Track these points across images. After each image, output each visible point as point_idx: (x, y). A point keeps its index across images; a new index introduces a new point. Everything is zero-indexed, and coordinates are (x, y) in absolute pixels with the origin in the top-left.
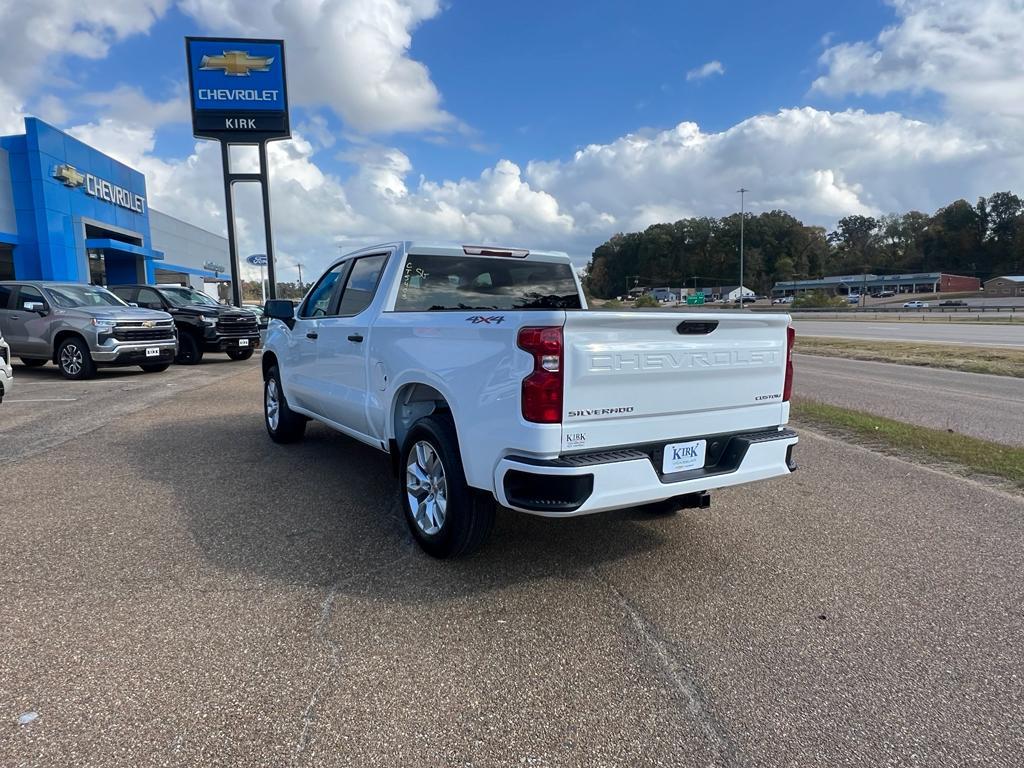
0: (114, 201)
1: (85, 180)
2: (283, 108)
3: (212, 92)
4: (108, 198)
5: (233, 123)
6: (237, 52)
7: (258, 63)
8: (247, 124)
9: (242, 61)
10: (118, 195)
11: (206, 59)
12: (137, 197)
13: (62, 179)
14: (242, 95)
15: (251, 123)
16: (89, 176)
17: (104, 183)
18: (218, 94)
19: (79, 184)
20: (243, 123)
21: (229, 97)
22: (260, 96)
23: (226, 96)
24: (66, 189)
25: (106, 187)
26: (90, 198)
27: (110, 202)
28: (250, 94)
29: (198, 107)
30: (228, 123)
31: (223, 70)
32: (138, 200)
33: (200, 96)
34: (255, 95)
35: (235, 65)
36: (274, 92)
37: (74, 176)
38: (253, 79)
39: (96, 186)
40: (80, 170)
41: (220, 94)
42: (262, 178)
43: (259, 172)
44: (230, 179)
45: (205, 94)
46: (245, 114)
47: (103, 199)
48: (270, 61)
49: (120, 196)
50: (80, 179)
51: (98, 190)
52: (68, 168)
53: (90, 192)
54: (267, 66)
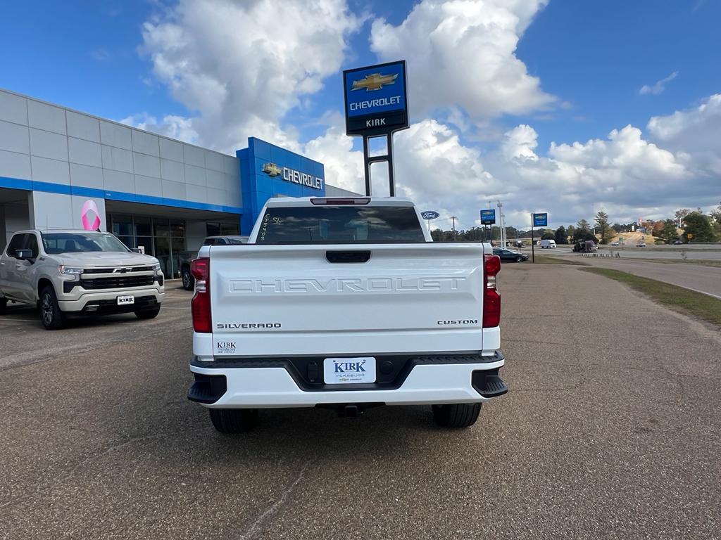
0: (301, 183)
1: (283, 171)
2: (404, 107)
3: (358, 104)
4: (297, 182)
5: (371, 123)
6: (374, 75)
7: (388, 79)
8: (380, 122)
9: (378, 79)
10: (304, 178)
11: (355, 83)
12: (317, 179)
13: (268, 172)
14: (377, 103)
15: (382, 121)
16: (285, 169)
17: (295, 172)
18: (362, 105)
19: (278, 174)
20: (377, 121)
21: (369, 106)
22: (389, 101)
23: (367, 106)
24: (270, 178)
25: (296, 174)
26: (285, 182)
27: (299, 183)
28: (382, 102)
29: (350, 115)
30: (368, 123)
31: (366, 88)
32: (318, 181)
33: (351, 109)
34: (385, 102)
35: (373, 84)
36: (398, 97)
37: (275, 170)
38: (386, 91)
39: (289, 175)
40: (279, 166)
42: (389, 158)
43: (387, 154)
44: (368, 161)
45: (354, 106)
46: (379, 116)
47: (294, 182)
48: (396, 76)
49: (306, 179)
50: (279, 171)
51: (291, 177)
52: (271, 165)
53: (285, 178)
54: (394, 80)
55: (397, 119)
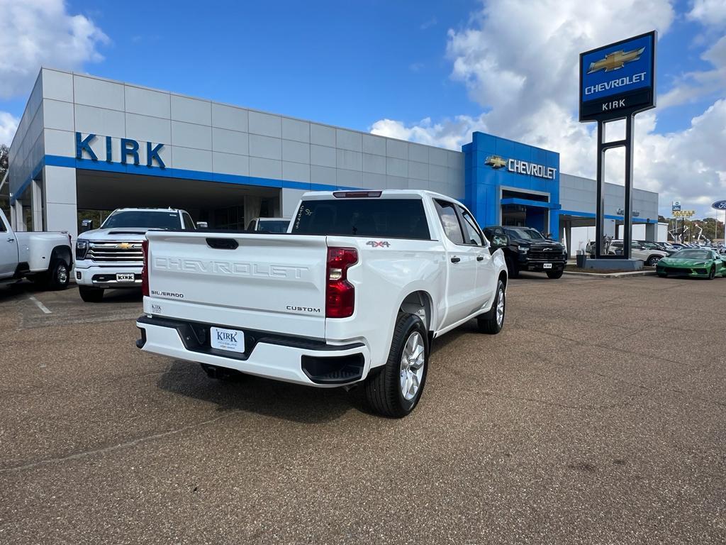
0: (529, 173)
1: (508, 163)
2: (649, 84)
3: (595, 87)
4: (524, 172)
5: (608, 106)
6: (615, 53)
7: (631, 55)
8: (619, 104)
9: (619, 57)
10: (533, 169)
11: (593, 65)
12: (549, 168)
13: (491, 164)
14: (617, 83)
15: (621, 103)
16: (511, 160)
17: (522, 163)
18: (599, 88)
19: (502, 166)
20: (615, 104)
21: (607, 88)
22: (631, 80)
23: (605, 88)
24: (494, 171)
25: (524, 165)
26: (510, 174)
27: (527, 174)
28: (623, 82)
29: (584, 100)
30: (604, 107)
31: (604, 69)
32: (550, 170)
33: (587, 93)
34: (626, 81)
35: (614, 63)
36: (643, 74)
37: (499, 161)
38: (629, 68)
39: (516, 166)
40: (505, 157)
41: (600, 87)
42: (627, 143)
43: (624, 138)
44: (602, 147)
45: (589, 90)
46: (617, 97)
47: (521, 173)
48: (641, 51)
49: (535, 170)
50: (504, 163)
51: (517, 168)
52: (495, 158)
53: (510, 170)
54: (638, 56)
55: (640, 99)
